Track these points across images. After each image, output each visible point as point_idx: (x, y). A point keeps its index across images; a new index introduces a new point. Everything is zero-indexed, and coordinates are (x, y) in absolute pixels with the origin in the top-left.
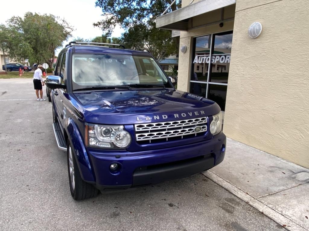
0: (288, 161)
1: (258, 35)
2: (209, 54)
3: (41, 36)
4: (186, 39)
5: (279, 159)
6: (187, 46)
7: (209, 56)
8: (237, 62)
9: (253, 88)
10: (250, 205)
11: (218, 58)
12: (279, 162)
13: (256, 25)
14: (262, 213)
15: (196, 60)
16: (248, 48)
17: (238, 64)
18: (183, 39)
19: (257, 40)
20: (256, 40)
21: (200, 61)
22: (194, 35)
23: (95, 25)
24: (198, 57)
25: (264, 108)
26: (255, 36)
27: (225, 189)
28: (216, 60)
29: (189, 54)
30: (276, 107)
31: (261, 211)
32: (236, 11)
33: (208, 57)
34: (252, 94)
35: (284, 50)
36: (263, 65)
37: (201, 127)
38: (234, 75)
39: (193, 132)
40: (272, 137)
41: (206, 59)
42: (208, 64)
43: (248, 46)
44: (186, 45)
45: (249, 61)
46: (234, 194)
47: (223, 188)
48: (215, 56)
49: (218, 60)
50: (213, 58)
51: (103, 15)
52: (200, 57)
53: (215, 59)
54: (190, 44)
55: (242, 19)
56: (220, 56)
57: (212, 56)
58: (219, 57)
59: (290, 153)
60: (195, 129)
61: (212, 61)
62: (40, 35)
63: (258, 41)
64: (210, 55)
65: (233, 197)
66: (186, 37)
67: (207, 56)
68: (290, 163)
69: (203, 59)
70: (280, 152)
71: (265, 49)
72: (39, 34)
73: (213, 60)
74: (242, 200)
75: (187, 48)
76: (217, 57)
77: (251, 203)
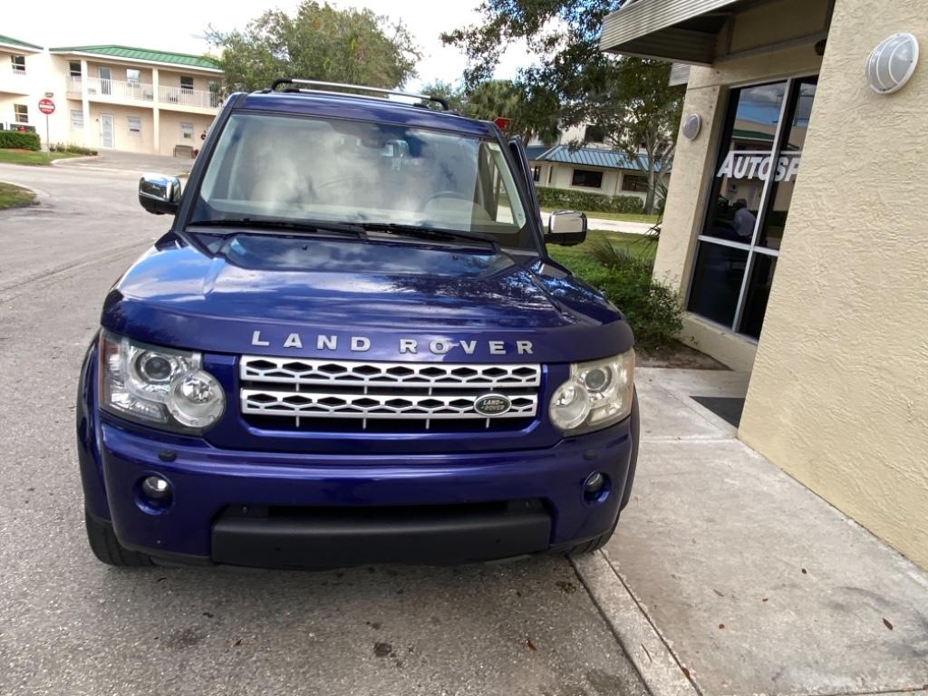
1: (900, 84)
2: (770, 149)
3: (330, 70)
4: (704, 94)
5: (903, 564)
6: (704, 116)
7: (770, 156)
8: (819, 182)
9: (858, 283)
11: (797, 166)
12: (897, 577)
13: (899, 43)
15: (727, 167)
16: (862, 132)
17: (820, 187)
18: (697, 94)
20: (897, 100)
21: (740, 170)
22: (730, 79)
23: (447, 39)
24: (736, 156)
25: (885, 363)
26: (887, 87)
27: (616, 635)
28: (792, 171)
29: (707, 143)
33: (766, 160)
34: (851, 306)
36: (905, 198)
37: (512, 398)
38: (801, 229)
39: (473, 411)
40: (896, 478)
41: (758, 165)
42: (764, 181)
43: (862, 123)
44: (701, 112)
45: (860, 180)
46: (636, 660)
48: (790, 158)
49: (796, 171)
50: (782, 164)
51: (476, 10)
52: (740, 159)
53: (787, 167)
54: (713, 112)
55: (856, 21)
57: (779, 156)
58: (800, 161)
60: (480, 405)
61: (776, 173)
62: (328, 68)
63: (897, 106)
64: (773, 153)
65: (625, 671)
66: (704, 84)
67: (764, 156)
69: (750, 165)
70: (915, 539)
71: (919, 140)
72: (324, 65)
73: (782, 170)
75: (704, 124)
76: (795, 161)
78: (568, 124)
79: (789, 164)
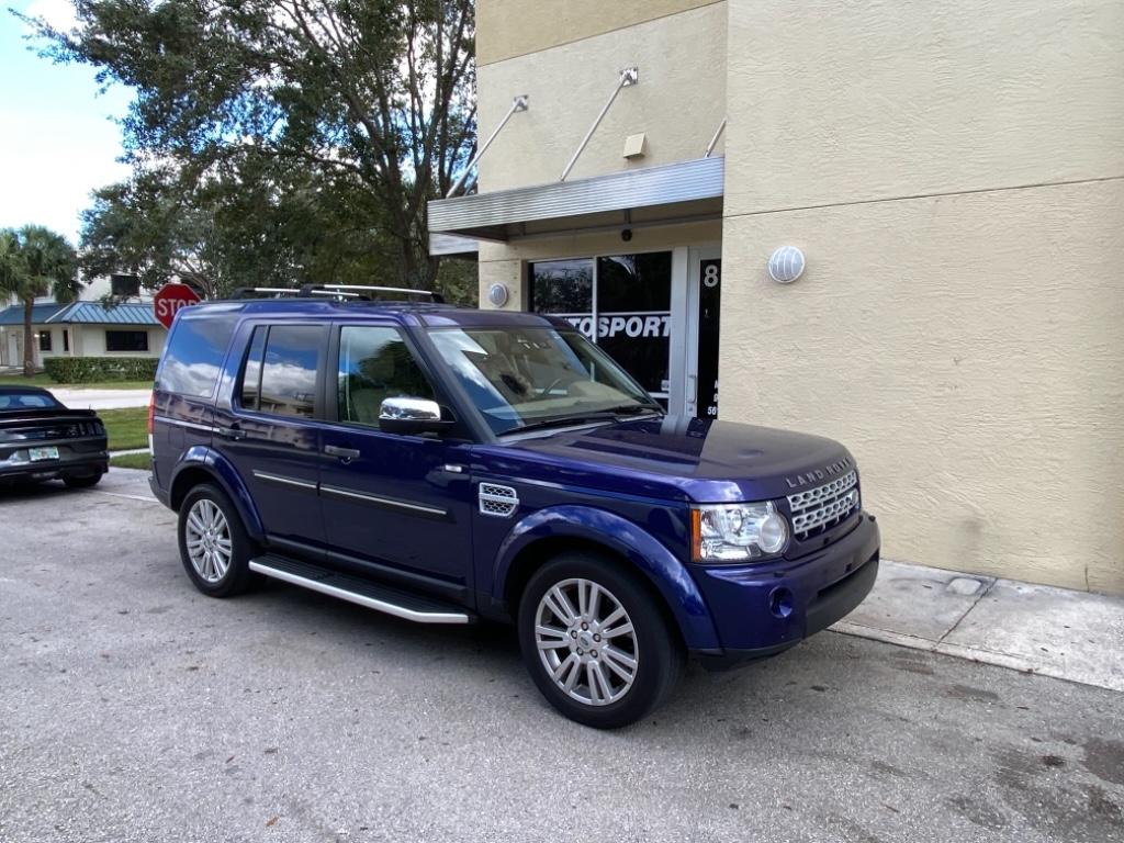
0: (908, 564)
1: (796, 277)
2: (591, 311)
4: (504, 266)
6: (509, 286)
7: (591, 317)
8: (743, 340)
9: (794, 401)
10: (943, 654)
11: (618, 324)
13: (788, 253)
14: (977, 661)
16: (771, 306)
17: (745, 342)
18: (494, 266)
19: (794, 286)
20: (788, 287)
22: (530, 256)
26: (786, 279)
28: (614, 328)
30: (861, 442)
31: (971, 658)
32: (724, 215)
33: (587, 320)
35: (864, 312)
36: (816, 345)
43: (768, 300)
44: (506, 283)
45: (776, 336)
46: (893, 642)
47: (861, 637)
48: (610, 318)
49: (620, 328)
50: (603, 323)
51: (122, 160)
53: (609, 326)
54: (519, 282)
55: (745, 236)
56: (627, 318)
57: (599, 317)
58: (622, 321)
59: (909, 543)
61: (599, 330)
63: (795, 290)
64: (594, 314)
65: (899, 649)
66: (500, 258)
67: (582, 318)
68: (917, 568)
71: (817, 310)
73: (605, 328)
74: (923, 650)
75: (512, 293)
76: (615, 321)
77: (942, 651)
78: (90, 276)
79: (611, 322)
